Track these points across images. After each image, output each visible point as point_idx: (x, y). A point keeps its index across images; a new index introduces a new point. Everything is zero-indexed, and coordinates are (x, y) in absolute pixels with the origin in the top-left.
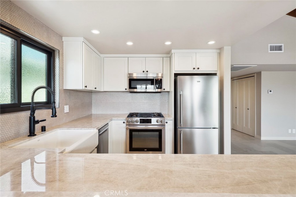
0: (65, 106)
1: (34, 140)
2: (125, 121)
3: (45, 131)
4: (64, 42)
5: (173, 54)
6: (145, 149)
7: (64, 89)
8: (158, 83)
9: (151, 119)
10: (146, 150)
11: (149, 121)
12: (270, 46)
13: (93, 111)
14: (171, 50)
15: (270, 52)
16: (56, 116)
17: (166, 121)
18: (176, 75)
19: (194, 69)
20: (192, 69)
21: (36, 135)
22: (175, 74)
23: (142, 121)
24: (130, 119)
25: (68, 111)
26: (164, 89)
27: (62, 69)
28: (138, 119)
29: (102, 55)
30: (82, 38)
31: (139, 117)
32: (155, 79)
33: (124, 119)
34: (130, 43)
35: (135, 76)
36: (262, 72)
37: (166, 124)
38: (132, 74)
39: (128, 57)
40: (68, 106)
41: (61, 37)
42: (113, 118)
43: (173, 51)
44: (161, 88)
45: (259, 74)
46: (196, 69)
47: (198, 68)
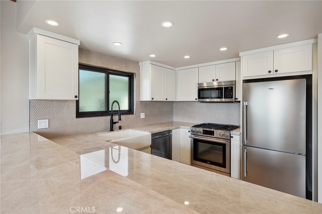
0: (141, 114)
1: (112, 134)
2: (190, 130)
3: (121, 129)
4: (140, 66)
5: (242, 57)
6: (209, 161)
7: (140, 100)
8: (228, 92)
9: (214, 131)
10: (209, 163)
11: (212, 133)
13: (174, 119)
14: (239, 53)
16: (121, 120)
17: (231, 135)
18: (245, 82)
19: (270, 72)
20: (267, 73)
21: (113, 131)
22: (243, 80)
23: (205, 132)
24: (194, 129)
25: (144, 117)
26: (237, 99)
27: (139, 86)
29: (177, 69)
30: (149, 61)
31: (202, 128)
32: (224, 87)
33: (189, 128)
34: (187, 57)
35: (205, 85)
37: (231, 138)
38: (202, 84)
39: (198, 67)
40: (144, 113)
41: (138, 63)
42: (180, 126)
43: (241, 54)
44: (231, 97)
46: (273, 72)
47: (276, 71)
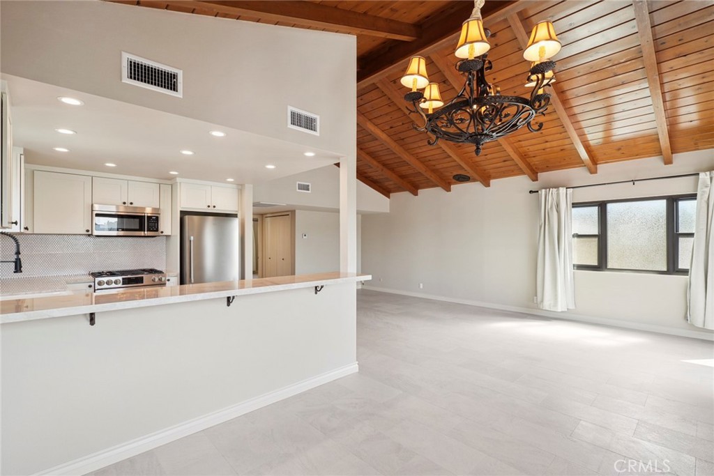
2: (93, 284)
5: (179, 184)
8: (151, 223)
9: (143, 277)
12: (299, 184)
14: (176, 178)
15: (298, 190)
17: (167, 278)
18: (183, 213)
19: (209, 206)
20: (206, 207)
22: (181, 212)
23: (127, 281)
26: (162, 232)
28: (120, 278)
31: (121, 276)
32: (148, 216)
36: (297, 211)
37: (167, 282)
39: (92, 176)
43: (178, 180)
44: (157, 230)
45: (293, 212)
46: (212, 208)
47: (215, 206)
